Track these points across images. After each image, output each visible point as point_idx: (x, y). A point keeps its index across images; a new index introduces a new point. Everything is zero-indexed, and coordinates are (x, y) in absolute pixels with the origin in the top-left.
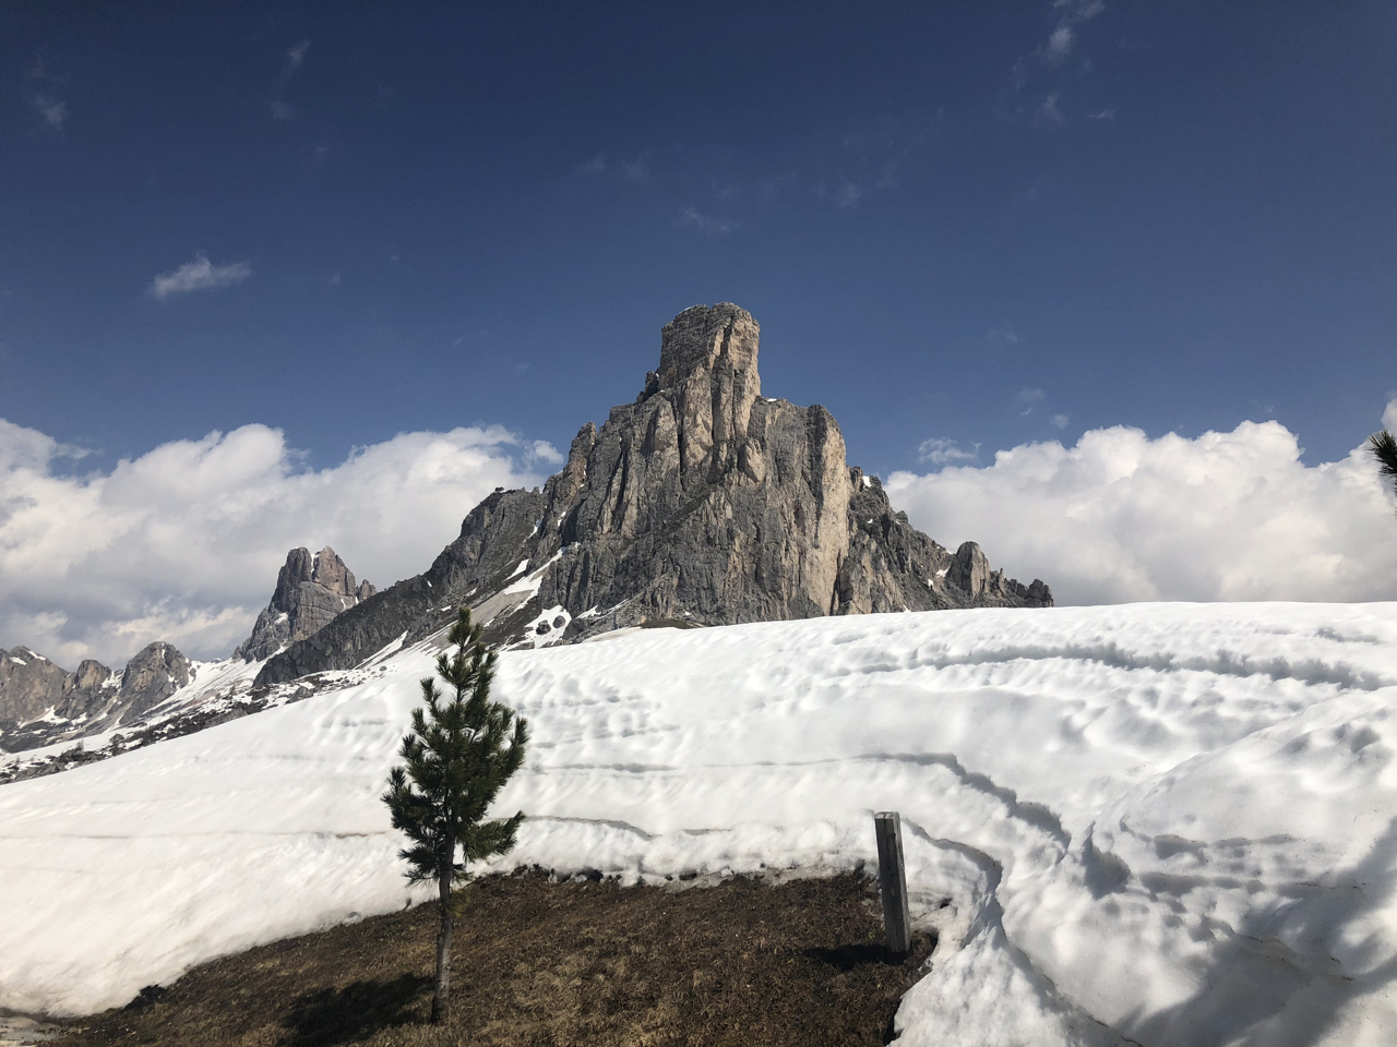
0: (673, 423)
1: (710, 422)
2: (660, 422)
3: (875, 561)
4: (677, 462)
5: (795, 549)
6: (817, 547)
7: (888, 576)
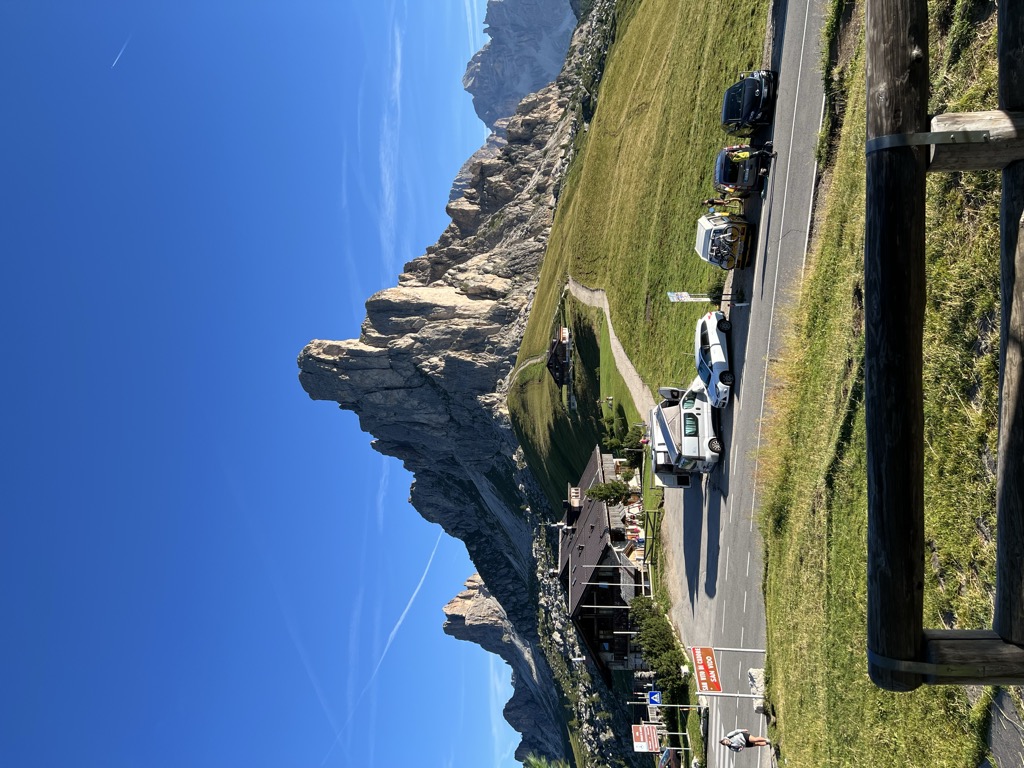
0: (378, 394)
1: (377, 370)
2: (377, 402)
3: (461, 271)
4: (402, 390)
6: (455, 307)
7: (469, 262)
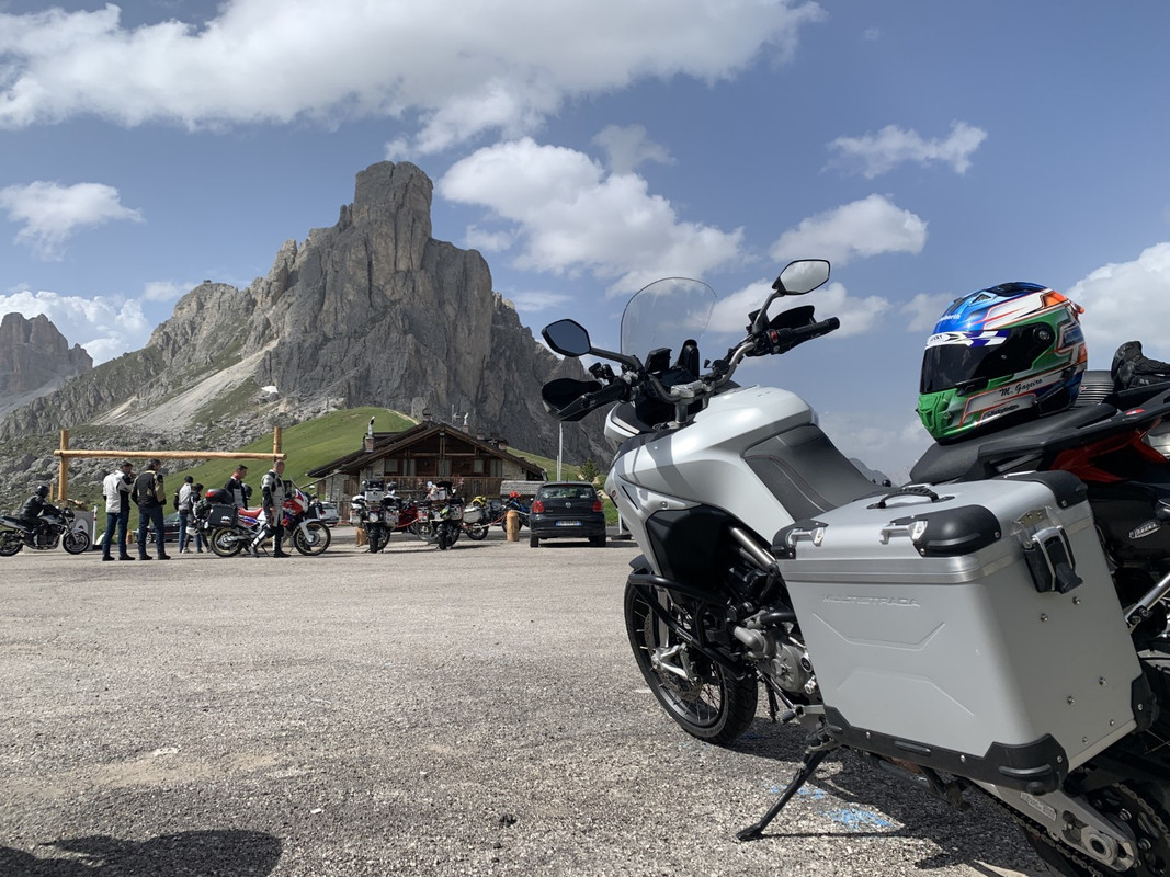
0: (363, 253)
1: (394, 255)
2: (355, 251)
3: (508, 365)
4: (367, 282)
5: (453, 354)
6: (469, 354)
